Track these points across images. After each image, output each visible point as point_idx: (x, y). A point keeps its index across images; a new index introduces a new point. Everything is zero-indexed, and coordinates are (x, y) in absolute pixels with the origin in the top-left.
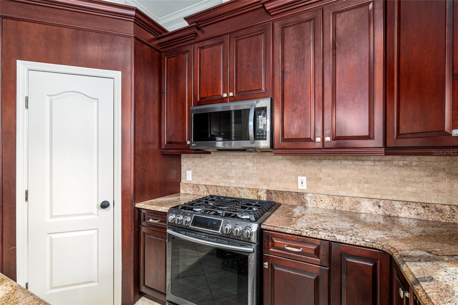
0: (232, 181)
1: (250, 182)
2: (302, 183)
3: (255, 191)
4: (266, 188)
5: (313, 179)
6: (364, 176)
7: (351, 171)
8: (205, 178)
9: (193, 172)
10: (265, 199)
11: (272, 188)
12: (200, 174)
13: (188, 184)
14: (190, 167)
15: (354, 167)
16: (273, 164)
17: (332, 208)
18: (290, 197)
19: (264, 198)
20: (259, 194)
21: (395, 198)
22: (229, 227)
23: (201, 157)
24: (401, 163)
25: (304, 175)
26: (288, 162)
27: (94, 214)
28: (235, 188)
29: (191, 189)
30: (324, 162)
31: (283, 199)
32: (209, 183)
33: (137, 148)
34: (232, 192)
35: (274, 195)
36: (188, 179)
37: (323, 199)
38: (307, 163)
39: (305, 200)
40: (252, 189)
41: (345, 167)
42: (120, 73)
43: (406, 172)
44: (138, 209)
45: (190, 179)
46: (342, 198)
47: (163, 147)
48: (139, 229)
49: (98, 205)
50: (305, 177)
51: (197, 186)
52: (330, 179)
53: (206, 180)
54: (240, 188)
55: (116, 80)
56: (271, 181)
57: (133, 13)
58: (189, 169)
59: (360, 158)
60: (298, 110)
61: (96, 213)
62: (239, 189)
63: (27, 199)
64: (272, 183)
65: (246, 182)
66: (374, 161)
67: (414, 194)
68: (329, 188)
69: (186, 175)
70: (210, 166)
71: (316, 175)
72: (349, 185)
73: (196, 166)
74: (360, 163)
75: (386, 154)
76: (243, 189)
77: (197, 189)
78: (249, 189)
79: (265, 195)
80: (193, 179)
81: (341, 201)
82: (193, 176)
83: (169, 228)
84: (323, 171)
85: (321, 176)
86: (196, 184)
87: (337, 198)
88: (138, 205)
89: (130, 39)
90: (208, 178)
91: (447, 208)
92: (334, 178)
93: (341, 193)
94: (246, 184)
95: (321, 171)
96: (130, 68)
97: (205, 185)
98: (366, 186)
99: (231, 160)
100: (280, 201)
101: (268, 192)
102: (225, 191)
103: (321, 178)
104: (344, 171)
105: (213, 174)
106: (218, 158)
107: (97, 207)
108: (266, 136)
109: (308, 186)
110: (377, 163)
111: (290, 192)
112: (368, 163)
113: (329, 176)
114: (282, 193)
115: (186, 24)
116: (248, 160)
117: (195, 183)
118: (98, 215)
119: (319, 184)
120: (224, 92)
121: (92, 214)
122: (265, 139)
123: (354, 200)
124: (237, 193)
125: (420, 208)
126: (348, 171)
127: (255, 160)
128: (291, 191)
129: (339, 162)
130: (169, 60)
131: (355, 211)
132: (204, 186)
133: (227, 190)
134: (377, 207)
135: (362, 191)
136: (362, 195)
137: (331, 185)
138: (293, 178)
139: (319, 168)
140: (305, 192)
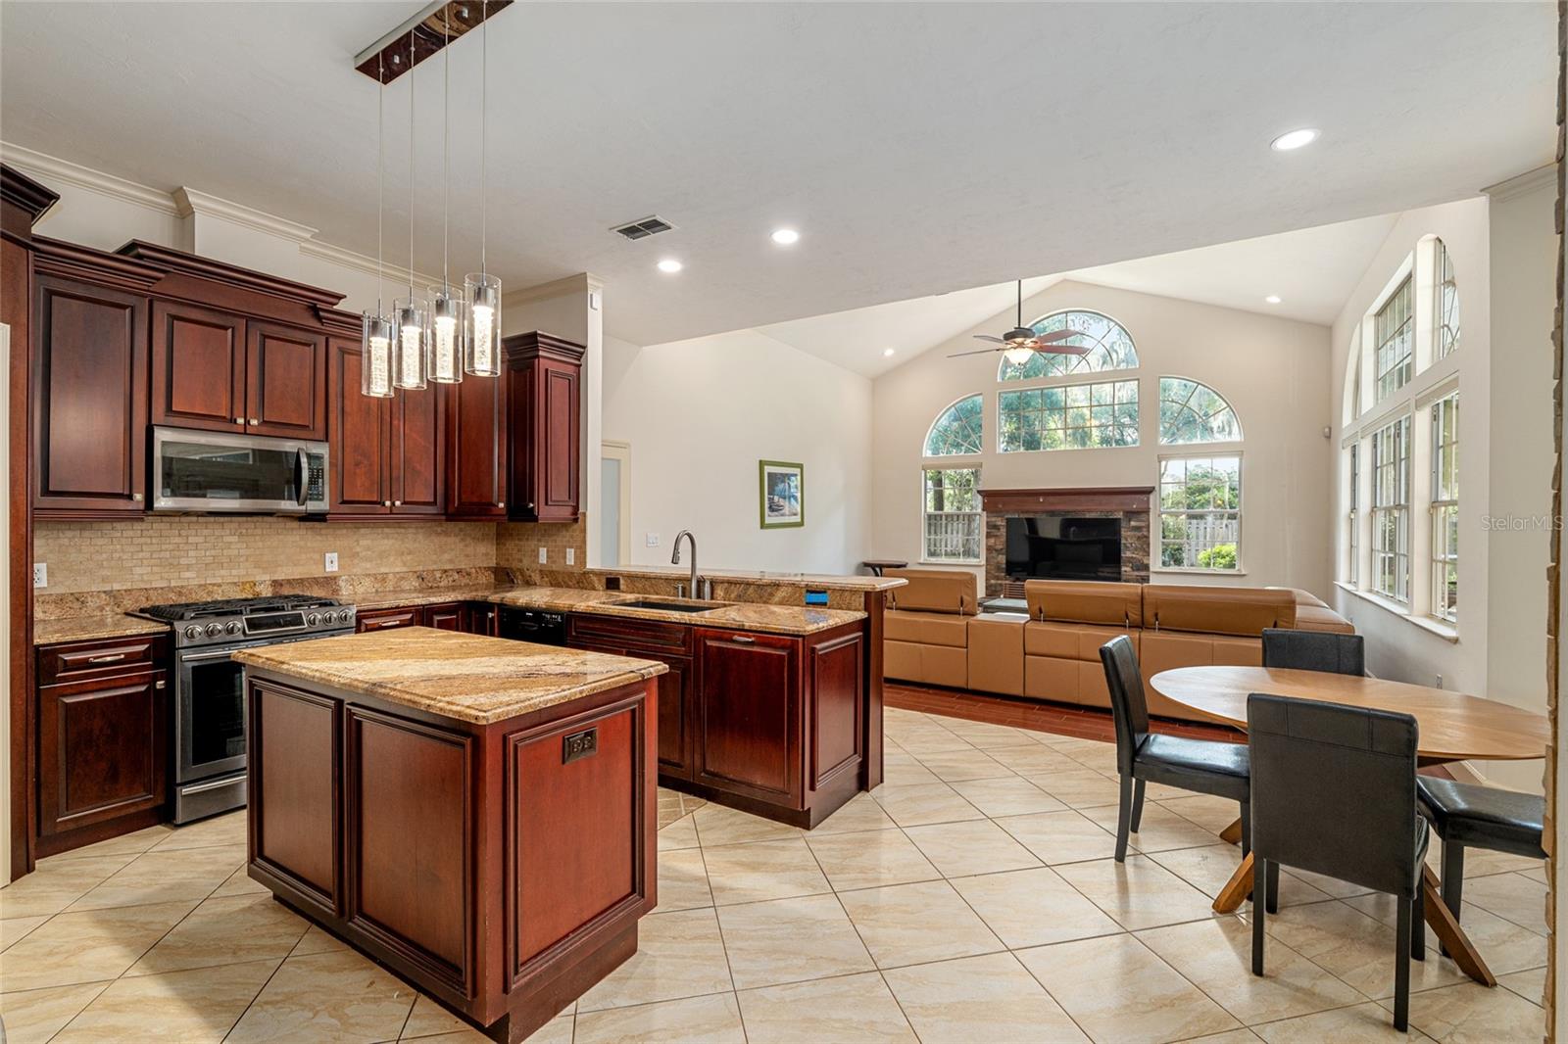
0: (189, 574)
1: (234, 572)
2: (332, 562)
3: (246, 585)
4: (267, 577)
5: (348, 556)
6: (407, 545)
7: (393, 541)
8: (99, 575)
9: (51, 566)
10: (269, 595)
11: (280, 576)
14: (39, 552)
15: (396, 535)
17: (374, 590)
18: (315, 586)
19: (266, 592)
20: (258, 590)
21: (435, 567)
24: (439, 530)
25: (334, 551)
26: (309, 532)
28: (201, 586)
30: (362, 531)
31: (303, 591)
32: (116, 587)
34: (194, 594)
35: (286, 586)
37: (363, 581)
38: (339, 532)
39: (338, 583)
40: (243, 583)
41: (387, 537)
43: (443, 539)
45: (43, 584)
46: (385, 576)
50: (336, 554)
52: (369, 552)
53: (104, 580)
54: (214, 585)
56: (278, 566)
59: (402, 525)
62: (210, 588)
64: (279, 568)
65: (224, 572)
66: (416, 528)
67: (451, 561)
68: (368, 565)
71: (351, 549)
72: (392, 559)
74: (403, 530)
75: (447, 520)
76: (218, 586)
77: (77, 605)
78: (235, 583)
79: (270, 589)
80: (52, 582)
81: (383, 580)
82: (52, 575)
84: (361, 543)
85: (358, 549)
86: (72, 594)
87: (379, 577)
90: (111, 574)
91: (474, 570)
92: (374, 552)
93: (383, 570)
94: (222, 577)
95: (358, 544)
97: (105, 592)
98: (409, 557)
101: (276, 583)
103: (358, 553)
104: (385, 541)
108: (323, 495)
109: (341, 566)
110: (420, 530)
111: (314, 578)
112: (411, 530)
113: (368, 549)
114: (301, 581)
119: (356, 561)
122: (322, 500)
123: (398, 576)
124: (205, 595)
125: (455, 574)
126: (391, 542)
128: (316, 576)
129: (380, 531)
132: (103, 595)
133: (180, 594)
134: (420, 580)
135: (405, 564)
136: (405, 569)
137: (371, 561)
138: (317, 556)
139: (355, 539)
140: (335, 575)
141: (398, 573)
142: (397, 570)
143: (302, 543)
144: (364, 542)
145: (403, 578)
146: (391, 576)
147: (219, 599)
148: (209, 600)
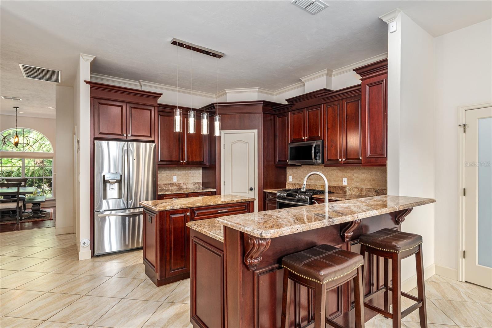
0: (312, 181)
1: (321, 182)
2: (345, 181)
3: (322, 186)
5: (350, 180)
6: (372, 177)
8: (299, 179)
9: (292, 177)
11: (331, 184)
12: (296, 177)
13: (290, 183)
14: (291, 174)
16: (331, 172)
18: (339, 189)
22: (299, 196)
23: (296, 168)
25: (346, 177)
26: (339, 171)
27: (247, 193)
28: (313, 185)
29: (291, 186)
30: (355, 171)
31: (336, 190)
33: (264, 164)
35: (332, 188)
36: (290, 181)
37: (354, 190)
38: (347, 171)
39: (346, 190)
41: (364, 173)
42: (257, 130)
44: (265, 192)
45: (291, 181)
46: (362, 189)
47: (276, 163)
48: (265, 202)
49: (248, 189)
50: (346, 179)
51: (295, 184)
52: (357, 179)
53: (299, 181)
54: (316, 185)
55: (255, 133)
56: (331, 181)
57: (263, 103)
58: (291, 175)
60: (333, 146)
61: (248, 193)
63: (224, 185)
65: (319, 182)
68: (357, 184)
69: (289, 178)
70: (301, 173)
71: (351, 177)
72: (366, 182)
73: (294, 173)
76: (317, 185)
77: (295, 186)
78: (320, 185)
80: (292, 180)
81: (361, 191)
82: (292, 179)
83: (277, 199)
84: (354, 175)
85: (354, 178)
87: (360, 189)
88: (265, 191)
89: (261, 114)
90: (300, 180)
92: (359, 179)
93: (362, 186)
95: (353, 175)
96: (261, 127)
98: (373, 182)
99: (312, 170)
100: (335, 191)
101: (329, 187)
102: (308, 186)
103: (353, 179)
104: (363, 175)
105: (303, 178)
106: (305, 169)
107: (248, 190)
109: (348, 183)
111: (339, 186)
113: (357, 177)
114: (335, 187)
115: (286, 103)
116: (320, 170)
117: (293, 183)
118: (248, 194)
119: (353, 182)
120: (303, 137)
121: (246, 193)
127: (323, 170)
130: (279, 119)
131: (368, 195)
132: (298, 185)
133: (309, 186)
134: (377, 193)
135: (371, 185)
136: (371, 187)
137: (358, 182)
138: (341, 179)
139: (352, 173)
140: (346, 186)
141: (367, 188)
142: (368, 187)
143: (337, 174)
144: (356, 175)
145: (369, 191)
146: (364, 189)
147: (317, 189)
148: (315, 189)
